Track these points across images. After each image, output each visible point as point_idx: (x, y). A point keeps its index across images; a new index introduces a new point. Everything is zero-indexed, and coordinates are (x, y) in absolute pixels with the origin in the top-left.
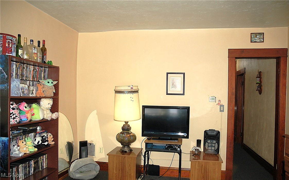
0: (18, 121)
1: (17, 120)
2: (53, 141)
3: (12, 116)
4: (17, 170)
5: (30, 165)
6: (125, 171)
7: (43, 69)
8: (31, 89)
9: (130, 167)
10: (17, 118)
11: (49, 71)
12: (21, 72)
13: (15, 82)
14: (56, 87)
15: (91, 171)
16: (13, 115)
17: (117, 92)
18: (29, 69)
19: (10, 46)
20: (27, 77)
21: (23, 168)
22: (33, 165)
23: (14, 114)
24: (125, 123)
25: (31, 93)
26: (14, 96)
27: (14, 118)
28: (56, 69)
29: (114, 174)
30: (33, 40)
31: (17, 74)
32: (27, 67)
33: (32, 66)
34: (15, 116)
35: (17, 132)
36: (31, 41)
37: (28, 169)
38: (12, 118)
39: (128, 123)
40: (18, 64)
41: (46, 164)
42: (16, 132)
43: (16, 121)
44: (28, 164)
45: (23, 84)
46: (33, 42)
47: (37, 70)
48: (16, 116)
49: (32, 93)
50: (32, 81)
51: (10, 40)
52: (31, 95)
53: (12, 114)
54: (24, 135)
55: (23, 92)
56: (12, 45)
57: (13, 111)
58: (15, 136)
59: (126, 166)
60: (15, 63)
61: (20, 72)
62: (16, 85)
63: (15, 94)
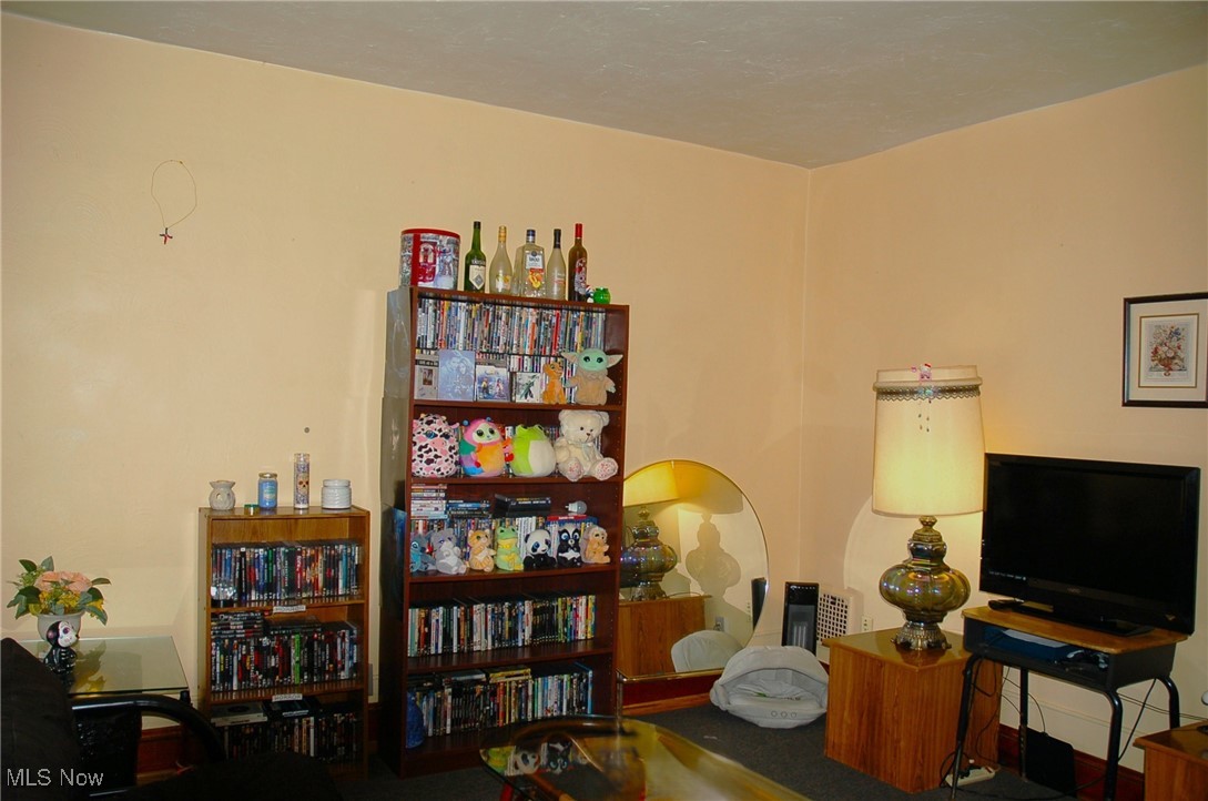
0: (442, 471)
1: (442, 467)
2: (606, 554)
3: (425, 455)
4: (465, 615)
5: (517, 615)
6: (880, 723)
7: (579, 317)
8: (521, 382)
9: (896, 709)
10: (440, 463)
11: (609, 324)
12: (486, 330)
13: (454, 359)
14: (618, 374)
15: (798, 699)
16: (427, 452)
17: (886, 393)
18: (521, 318)
19: (430, 260)
20: (508, 343)
21: (489, 617)
22: (531, 618)
23: (430, 450)
24: (921, 527)
25: (522, 392)
26: (453, 399)
27: (429, 462)
28: (618, 316)
29: (844, 726)
30: (533, 231)
31: (470, 337)
32: (510, 315)
33: (531, 310)
34: (431, 455)
35: (469, 505)
36: (528, 235)
37: (507, 624)
38: (424, 459)
39: (934, 527)
40: (475, 307)
41: (587, 627)
42: (464, 505)
43: (439, 470)
44: (510, 608)
45: (489, 364)
46: (534, 235)
47: (554, 320)
48: (436, 456)
49: (528, 393)
50: (530, 356)
51: (430, 243)
52: (519, 399)
53: (424, 450)
54: (494, 517)
55: (485, 390)
56: (435, 256)
57: (429, 441)
58: (460, 517)
59: (885, 705)
60: (464, 304)
61: (480, 329)
62: (459, 367)
63: (455, 395)
